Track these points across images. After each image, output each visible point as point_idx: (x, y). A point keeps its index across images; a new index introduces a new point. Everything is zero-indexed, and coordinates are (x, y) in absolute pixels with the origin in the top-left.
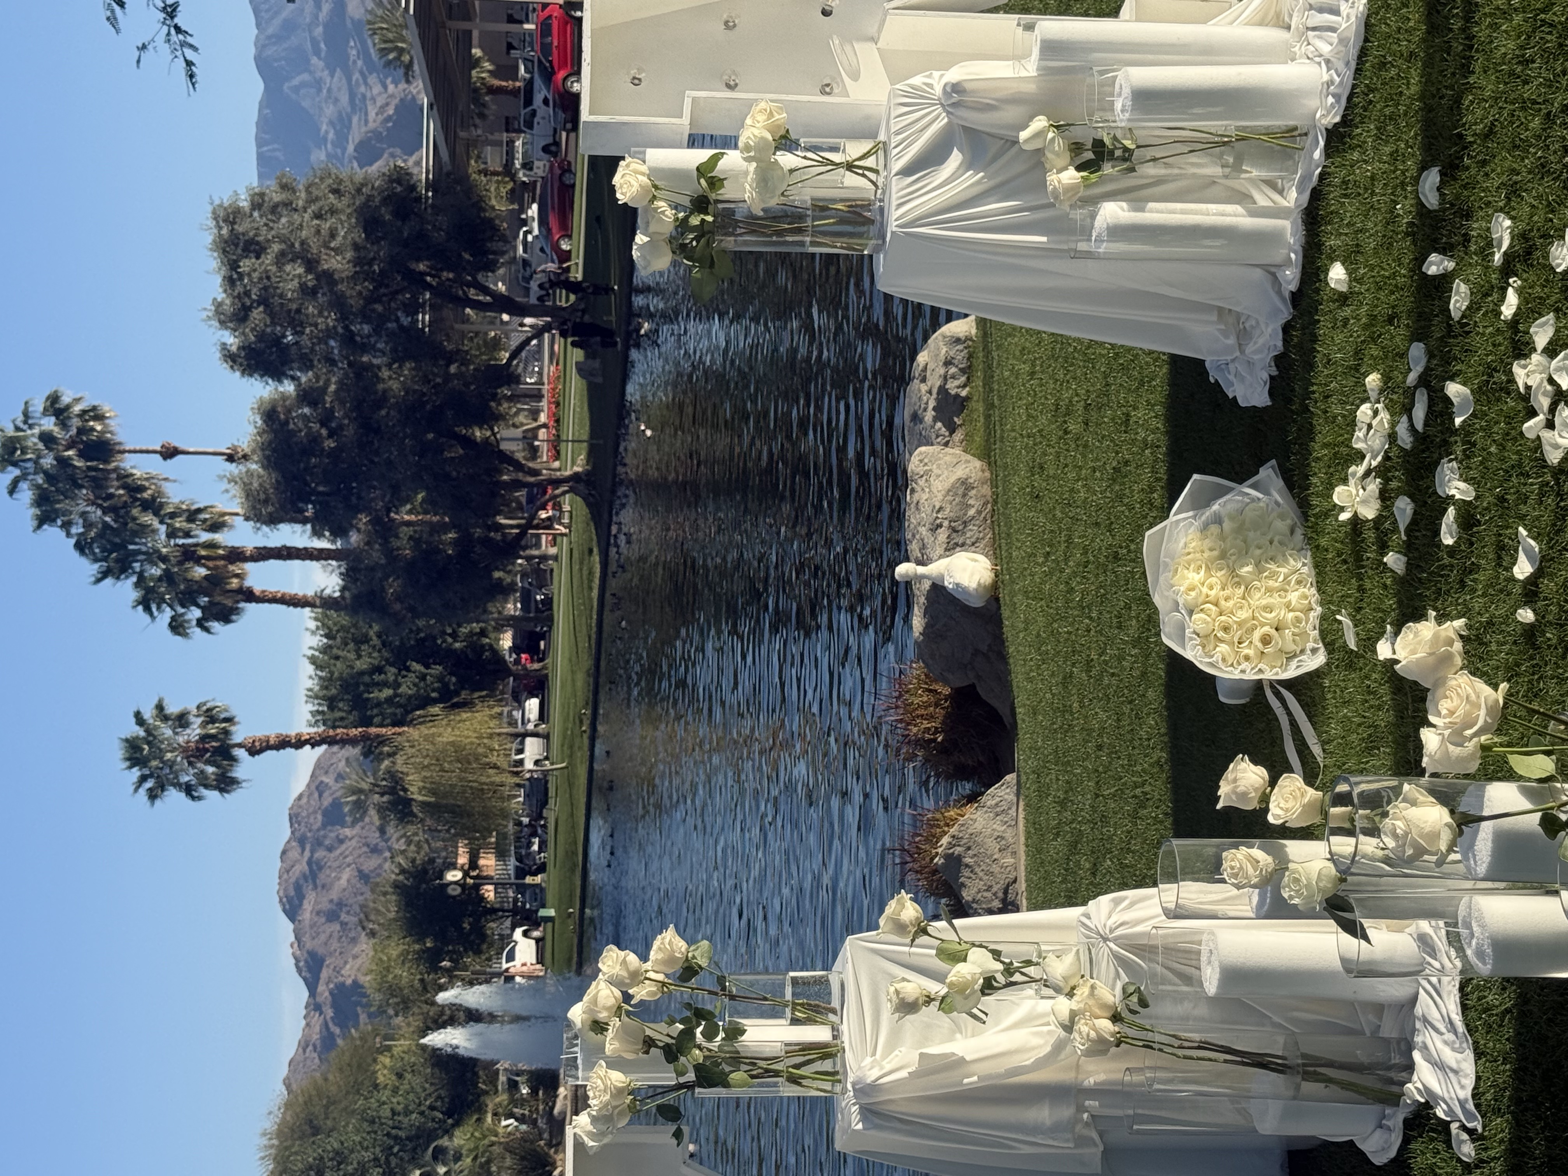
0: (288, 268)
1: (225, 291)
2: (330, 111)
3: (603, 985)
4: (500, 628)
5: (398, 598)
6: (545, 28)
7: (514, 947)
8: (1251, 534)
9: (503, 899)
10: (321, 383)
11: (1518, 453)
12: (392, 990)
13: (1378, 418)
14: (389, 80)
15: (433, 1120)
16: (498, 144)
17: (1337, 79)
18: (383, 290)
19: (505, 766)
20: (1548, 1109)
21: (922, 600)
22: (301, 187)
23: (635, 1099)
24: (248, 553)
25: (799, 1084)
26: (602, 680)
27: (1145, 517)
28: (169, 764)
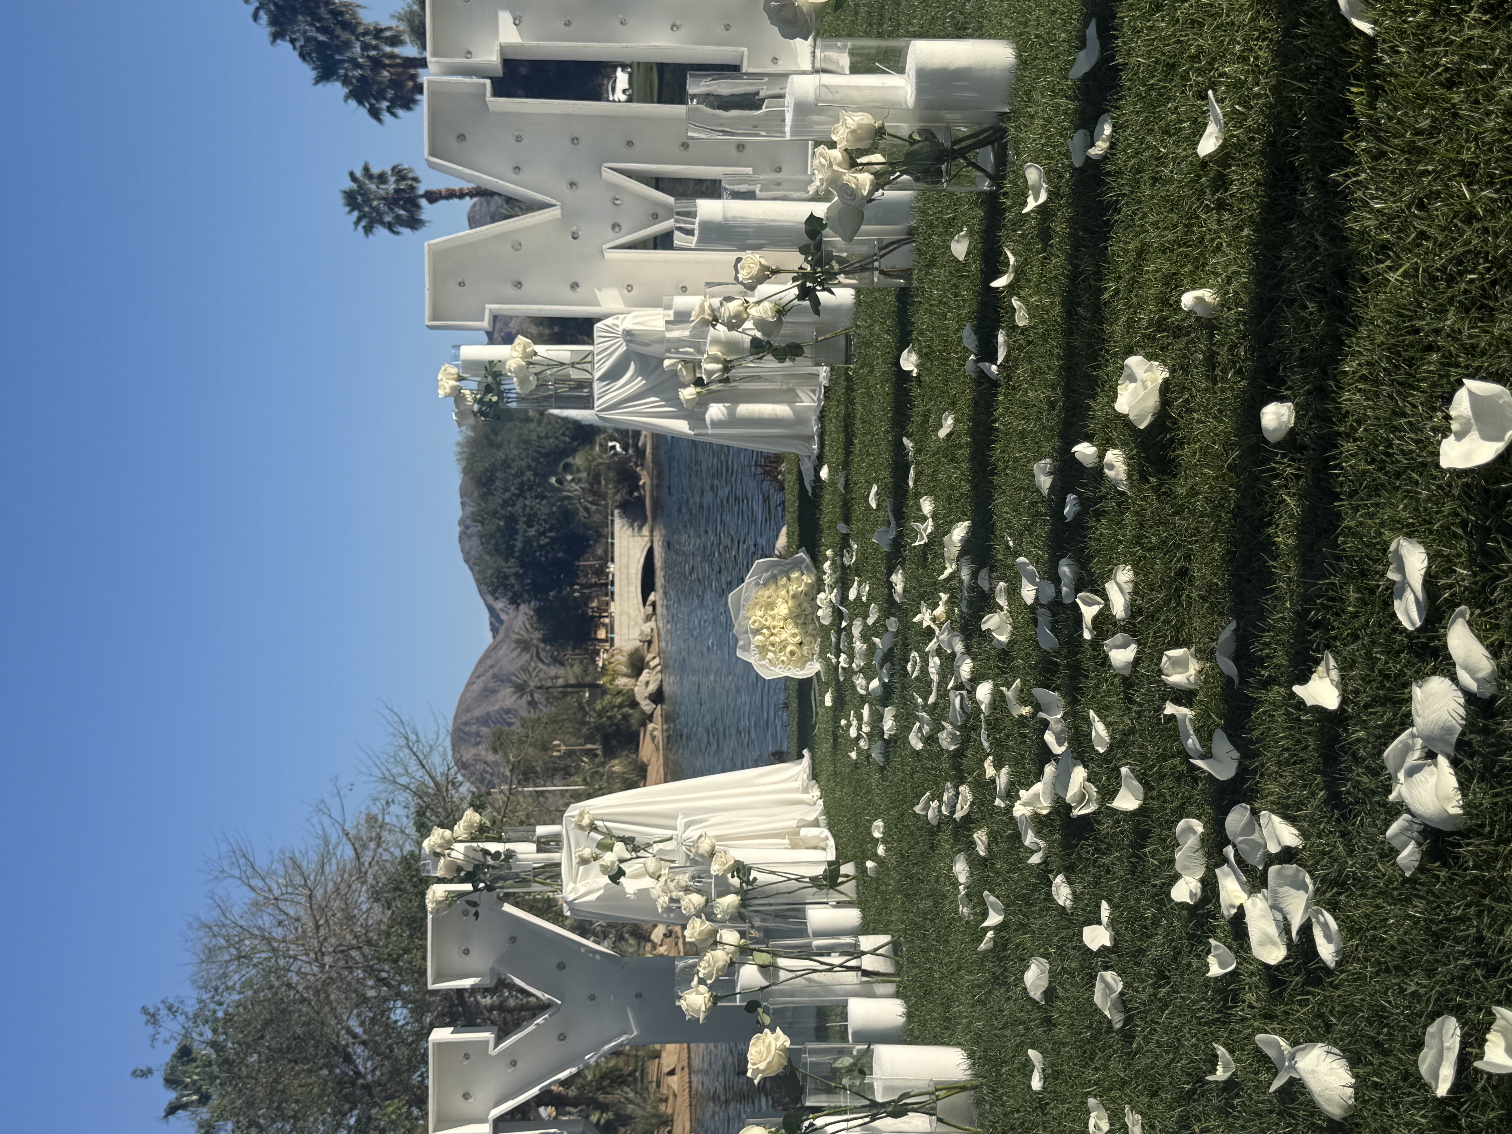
28: (376, 209)
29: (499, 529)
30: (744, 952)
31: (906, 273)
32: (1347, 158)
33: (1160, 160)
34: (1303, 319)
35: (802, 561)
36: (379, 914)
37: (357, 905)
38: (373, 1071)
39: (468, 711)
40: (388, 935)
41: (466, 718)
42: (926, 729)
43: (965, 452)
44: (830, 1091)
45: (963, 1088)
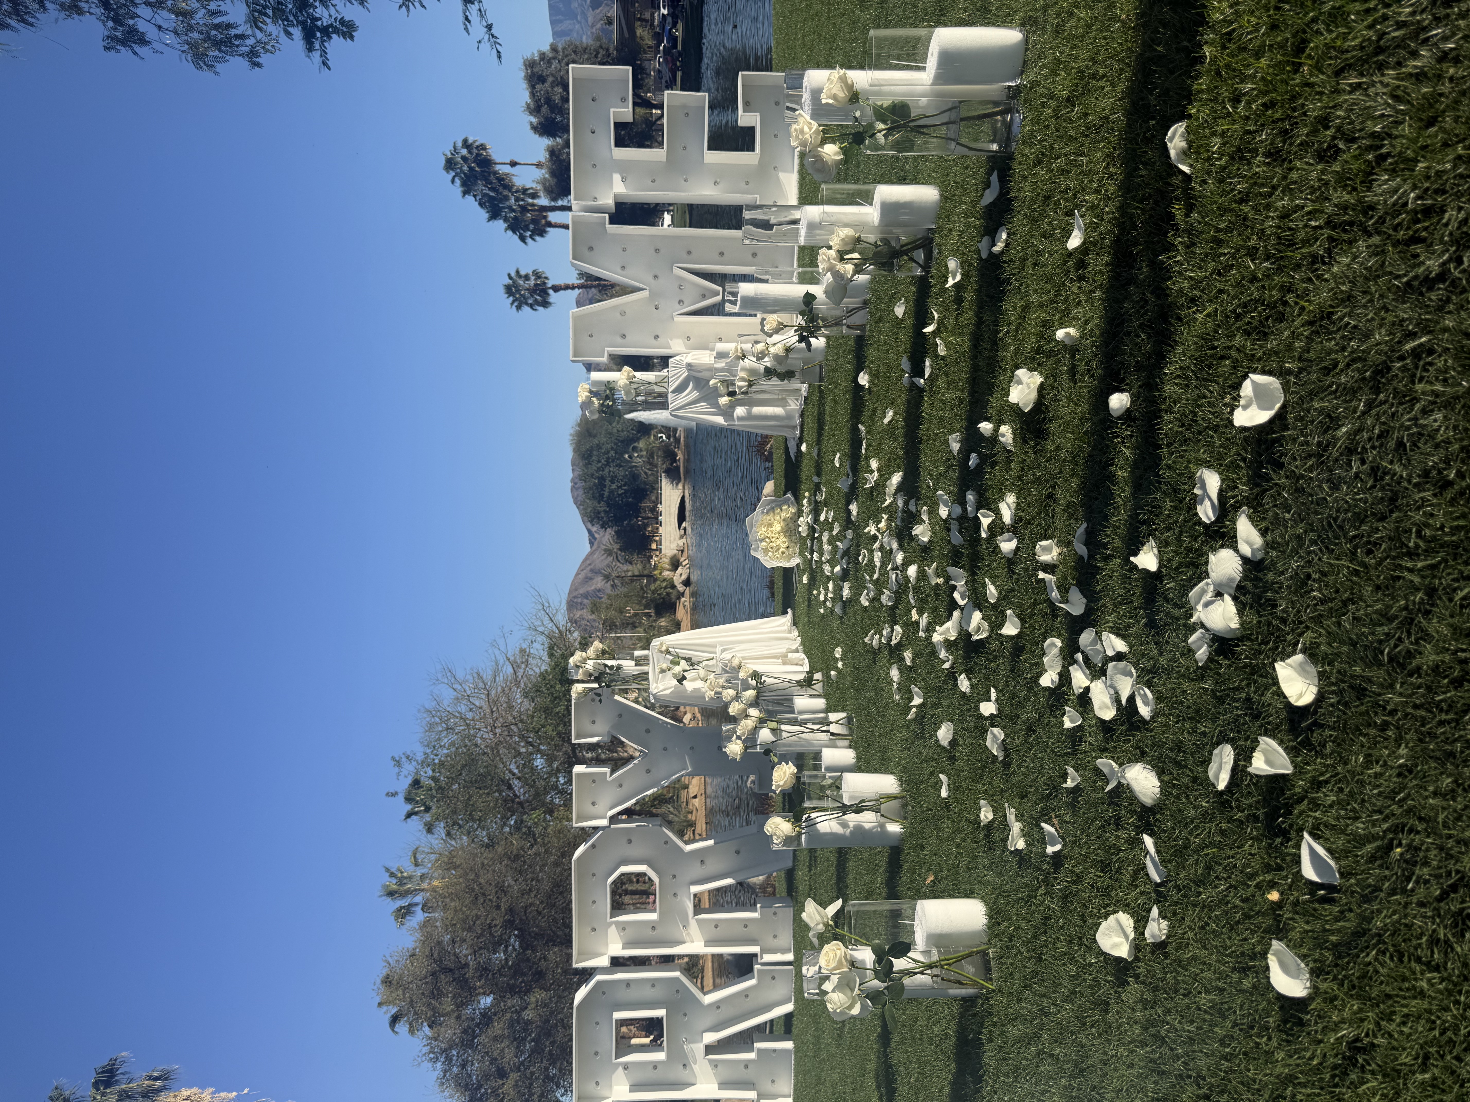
24: (548, 208)
28: (523, 296)
29: (595, 484)
30: (762, 722)
31: (862, 327)
32: (1170, 247)
33: (1039, 253)
34: (1136, 344)
35: (789, 499)
36: (527, 705)
37: (515, 700)
38: (524, 794)
39: (576, 590)
40: (533, 717)
41: (575, 594)
42: (872, 594)
43: (901, 431)
44: (820, 798)
45: (895, 798)
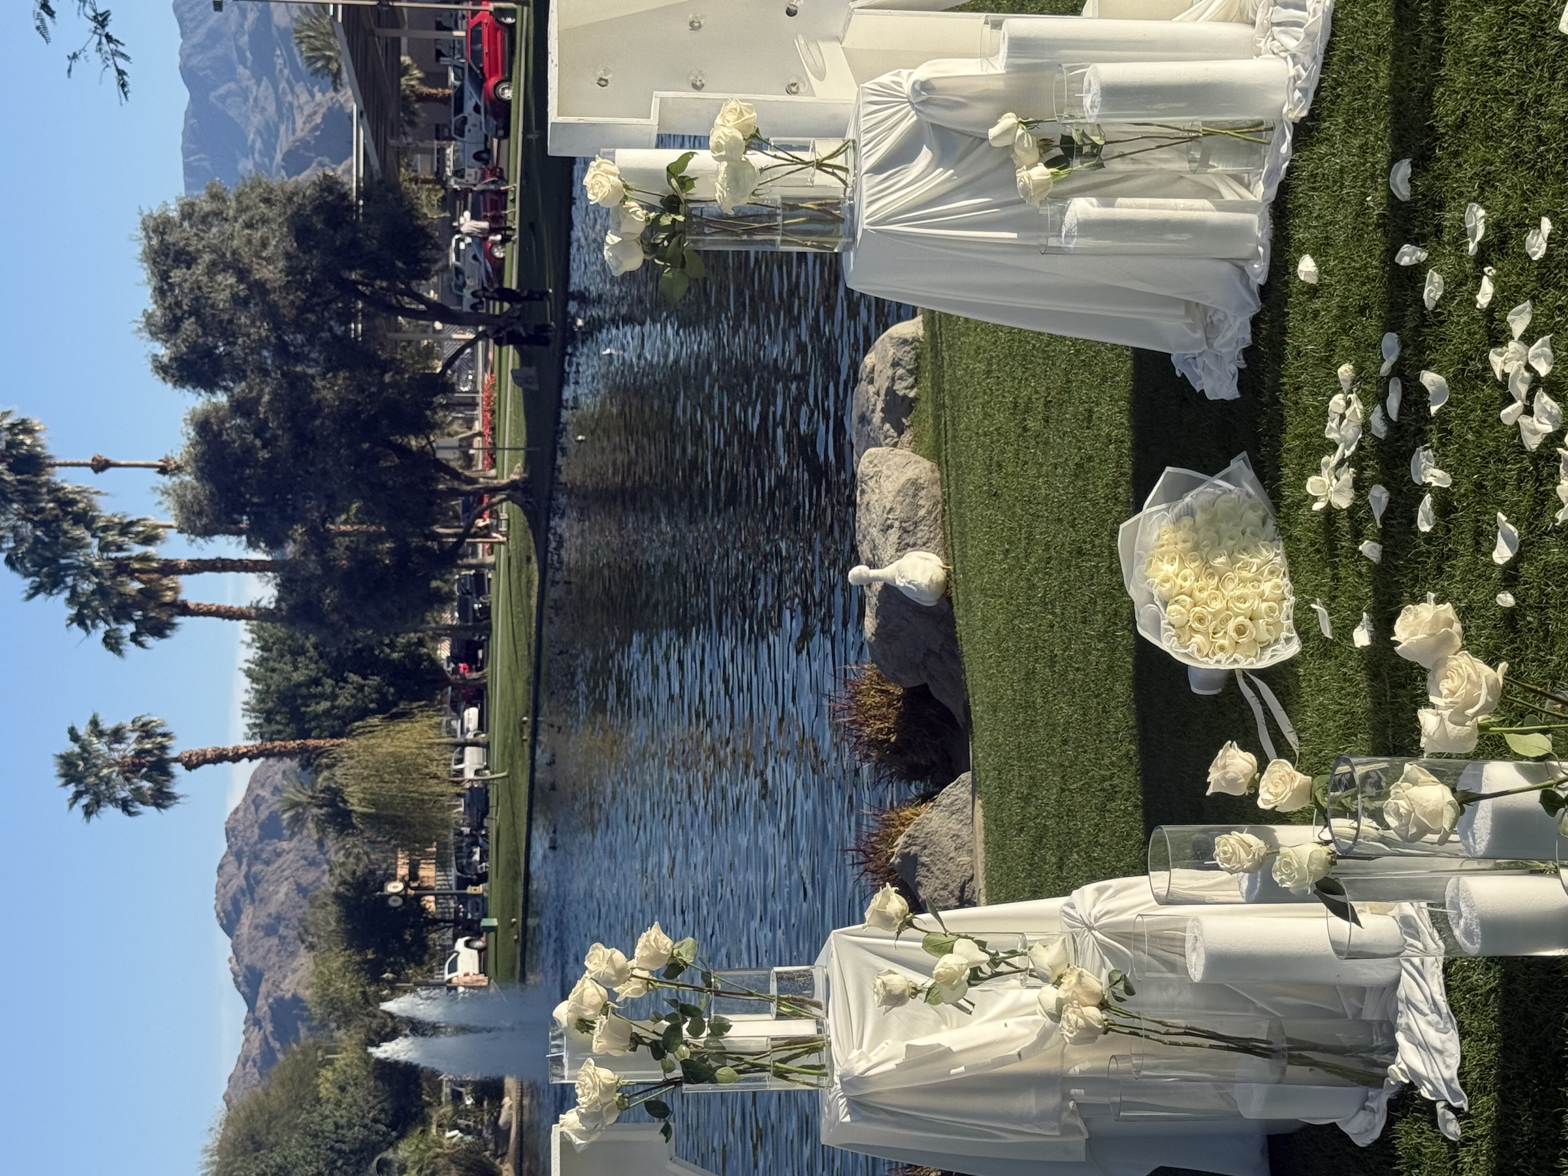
0: (220, 278)
1: (156, 302)
2: (256, 120)
3: (588, 984)
4: (437, 638)
5: (335, 609)
6: (475, 35)
7: (455, 959)
8: (1223, 526)
9: (445, 910)
10: (254, 394)
11: (1495, 439)
12: (332, 1004)
13: (1351, 408)
14: (316, 89)
15: (377, 1133)
16: (428, 151)
17: (1304, 74)
18: (315, 300)
19: (445, 775)
20: (1536, 1086)
21: (874, 600)
22: (231, 196)
23: (623, 1096)
24: (182, 566)
25: (786, 1078)
26: (542, 687)
27: (1109, 512)
28: (104, 781)
